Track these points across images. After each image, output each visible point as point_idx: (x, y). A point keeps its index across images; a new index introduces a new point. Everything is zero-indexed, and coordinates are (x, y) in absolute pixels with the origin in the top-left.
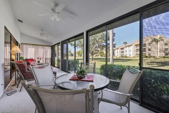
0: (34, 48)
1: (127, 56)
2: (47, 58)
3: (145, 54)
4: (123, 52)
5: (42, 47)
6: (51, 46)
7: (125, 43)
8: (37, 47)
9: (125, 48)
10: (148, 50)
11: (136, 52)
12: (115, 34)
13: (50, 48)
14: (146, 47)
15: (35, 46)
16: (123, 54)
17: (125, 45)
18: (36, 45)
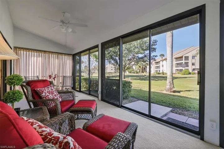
0: (40, 58)
1: (164, 72)
2: (65, 75)
3: (188, 69)
4: (158, 67)
5: (56, 55)
6: (72, 55)
7: (161, 55)
8: (47, 55)
9: (161, 62)
10: (192, 64)
11: (176, 67)
12: (157, 41)
13: (71, 58)
14: (188, 60)
15: (43, 54)
16: (159, 69)
17: (162, 58)
18: (45, 52)
